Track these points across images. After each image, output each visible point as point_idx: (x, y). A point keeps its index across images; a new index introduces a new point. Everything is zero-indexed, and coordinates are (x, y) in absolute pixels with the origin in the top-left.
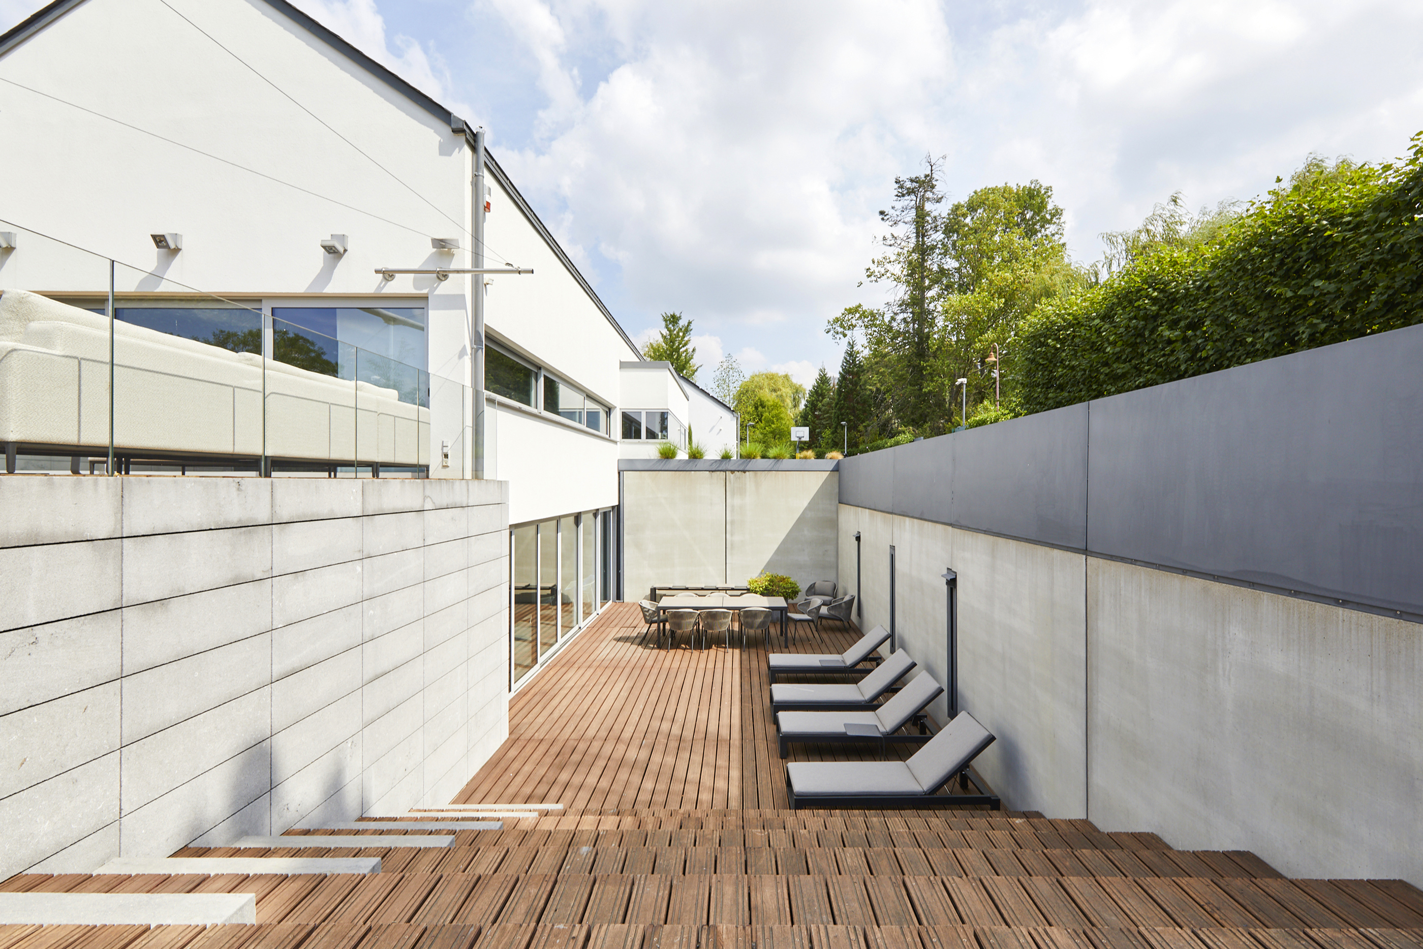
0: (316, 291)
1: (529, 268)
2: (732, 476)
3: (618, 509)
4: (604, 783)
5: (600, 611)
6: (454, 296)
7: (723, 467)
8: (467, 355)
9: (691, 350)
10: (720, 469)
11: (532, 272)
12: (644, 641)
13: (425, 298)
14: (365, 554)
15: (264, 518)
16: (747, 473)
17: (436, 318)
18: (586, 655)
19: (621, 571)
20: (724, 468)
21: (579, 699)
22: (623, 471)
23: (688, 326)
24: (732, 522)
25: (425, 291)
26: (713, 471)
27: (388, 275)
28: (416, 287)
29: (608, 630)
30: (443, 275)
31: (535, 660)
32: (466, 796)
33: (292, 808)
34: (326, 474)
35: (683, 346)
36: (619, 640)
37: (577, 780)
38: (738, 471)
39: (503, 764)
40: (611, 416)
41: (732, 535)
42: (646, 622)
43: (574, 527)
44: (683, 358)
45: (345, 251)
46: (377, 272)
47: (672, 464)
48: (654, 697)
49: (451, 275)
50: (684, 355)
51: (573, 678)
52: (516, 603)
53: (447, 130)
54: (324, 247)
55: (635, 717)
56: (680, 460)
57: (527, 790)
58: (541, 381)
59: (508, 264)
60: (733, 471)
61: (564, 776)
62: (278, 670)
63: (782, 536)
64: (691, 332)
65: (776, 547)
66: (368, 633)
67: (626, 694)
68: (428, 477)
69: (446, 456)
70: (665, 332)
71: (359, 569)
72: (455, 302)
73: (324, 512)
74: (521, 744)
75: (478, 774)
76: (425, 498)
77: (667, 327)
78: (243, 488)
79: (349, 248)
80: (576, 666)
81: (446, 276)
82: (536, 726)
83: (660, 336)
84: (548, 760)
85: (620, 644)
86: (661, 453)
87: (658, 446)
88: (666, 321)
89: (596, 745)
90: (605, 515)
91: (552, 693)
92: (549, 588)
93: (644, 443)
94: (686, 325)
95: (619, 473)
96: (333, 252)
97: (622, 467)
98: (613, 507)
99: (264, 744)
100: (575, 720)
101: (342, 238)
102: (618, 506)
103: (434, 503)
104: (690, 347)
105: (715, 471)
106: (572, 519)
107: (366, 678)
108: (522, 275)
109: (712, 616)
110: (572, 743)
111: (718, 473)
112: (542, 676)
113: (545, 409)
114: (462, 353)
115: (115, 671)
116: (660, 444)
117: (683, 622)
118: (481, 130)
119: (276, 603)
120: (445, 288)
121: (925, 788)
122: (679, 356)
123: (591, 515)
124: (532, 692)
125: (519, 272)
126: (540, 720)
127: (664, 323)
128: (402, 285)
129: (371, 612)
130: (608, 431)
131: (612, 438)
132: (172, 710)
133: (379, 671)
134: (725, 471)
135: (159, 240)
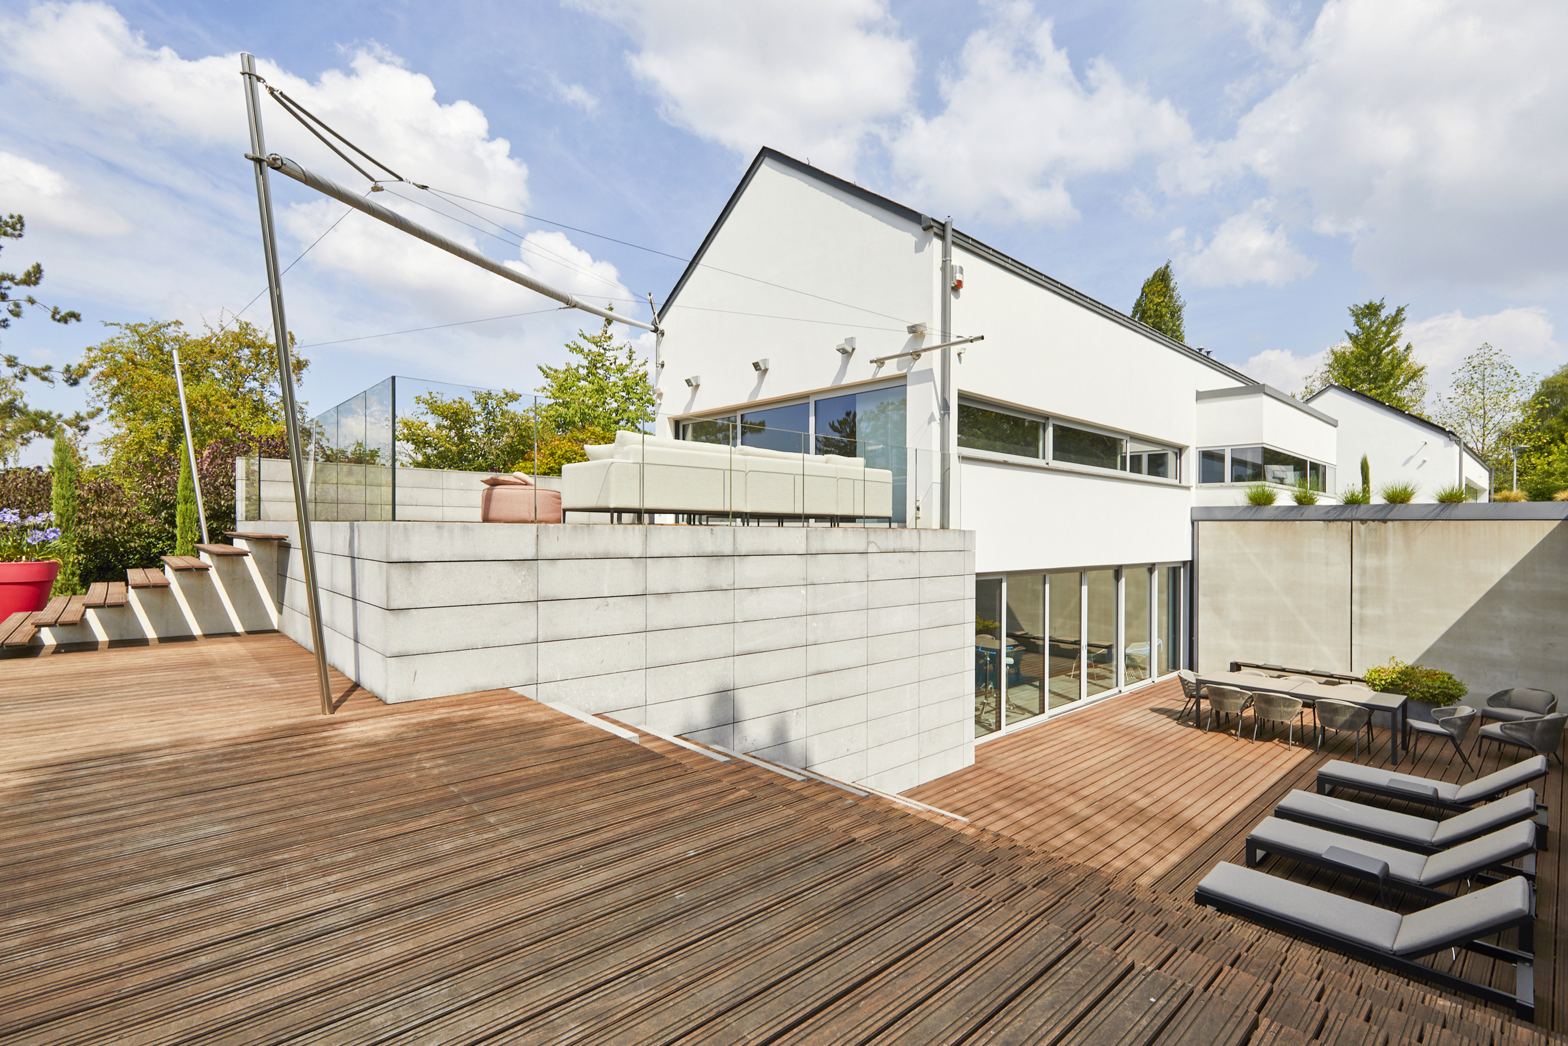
0: (837, 384)
1: (980, 335)
2: (1362, 527)
3: (1191, 566)
4: (1027, 822)
5: (1157, 680)
6: (925, 371)
7: (1347, 514)
8: (935, 420)
9: (1402, 348)
10: (1342, 517)
11: (982, 338)
12: (1182, 718)
13: (904, 377)
14: (809, 582)
15: (728, 551)
16: (1390, 523)
17: (912, 391)
18: (1105, 717)
19: (1194, 638)
20: (1349, 516)
21: (1062, 753)
22: (1198, 521)
23: (1397, 315)
24: (1363, 590)
25: (905, 371)
26: (1330, 521)
27: (880, 362)
28: (899, 369)
29: (1154, 699)
30: (917, 355)
31: (1042, 711)
32: (912, 794)
33: (749, 740)
34: (829, 524)
35: (1388, 345)
36: (1154, 710)
37: (1007, 811)
38: (1374, 520)
39: (955, 782)
40: (1183, 457)
41: (1362, 607)
42: (1187, 696)
43: (1113, 581)
44: (1387, 361)
45: (853, 349)
46: (871, 362)
47: (1267, 512)
48: (1145, 770)
49: (923, 354)
50: (1389, 357)
51: (1075, 733)
52: (1050, 654)
53: (918, 229)
54: (838, 350)
55: (1107, 781)
56: (1278, 507)
57: (960, 805)
58: (1050, 431)
59: (958, 337)
60: (1363, 521)
61: (998, 805)
62: (738, 648)
63: (1455, 615)
64: (1404, 323)
65: (1443, 630)
66: (811, 639)
67: (1116, 760)
68: (905, 527)
69: (918, 509)
70: (1354, 330)
71: (803, 592)
72: (927, 375)
73: (774, 549)
74: (981, 771)
75: (931, 782)
76: (868, 543)
77: (1358, 323)
78: (714, 532)
79: (857, 347)
80: (1086, 724)
81: (919, 356)
82: (1004, 762)
83: (1347, 337)
84: (994, 790)
85: (1155, 714)
86: (1251, 499)
87: (1248, 490)
88: (1356, 315)
89: (1047, 791)
90: (1174, 571)
91: (1042, 741)
92: (1106, 647)
93: (1228, 487)
94: (1394, 314)
95: (1193, 523)
96: (846, 353)
97: (1196, 517)
98: (1185, 563)
99: (729, 692)
100: (1046, 767)
101: (850, 340)
102: (1192, 562)
103: (878, 547)
104: (1400, 345)
105: (1334, 520)
106: (1111, 572)
107: (810, 671)
108: (975, 343)
109: (1264, 700)
110: (1025, 784)
111: (1339, 523)
112: (1044, 725)
113: (1055, 458)
114: (932, 418)
115: (642, 628)
116: (1250, 487)
117: (1226, 701)
118: (948, 220)
119: (737, 606)
120: (919, 366)
121: (1396, 947)
122: (1380, 359)
123: (1145, 570)
124: (1024, 736)
125: (971, 341)
126: (1012, 759)
127: (1354, 318)
128: (891, 369)
129: (815, 624)
130: (1178, 475)
131: (1183, 484)
132: (672, 656)
133: (822, 668)
134: (1351, 520)
135: (756, 366)
